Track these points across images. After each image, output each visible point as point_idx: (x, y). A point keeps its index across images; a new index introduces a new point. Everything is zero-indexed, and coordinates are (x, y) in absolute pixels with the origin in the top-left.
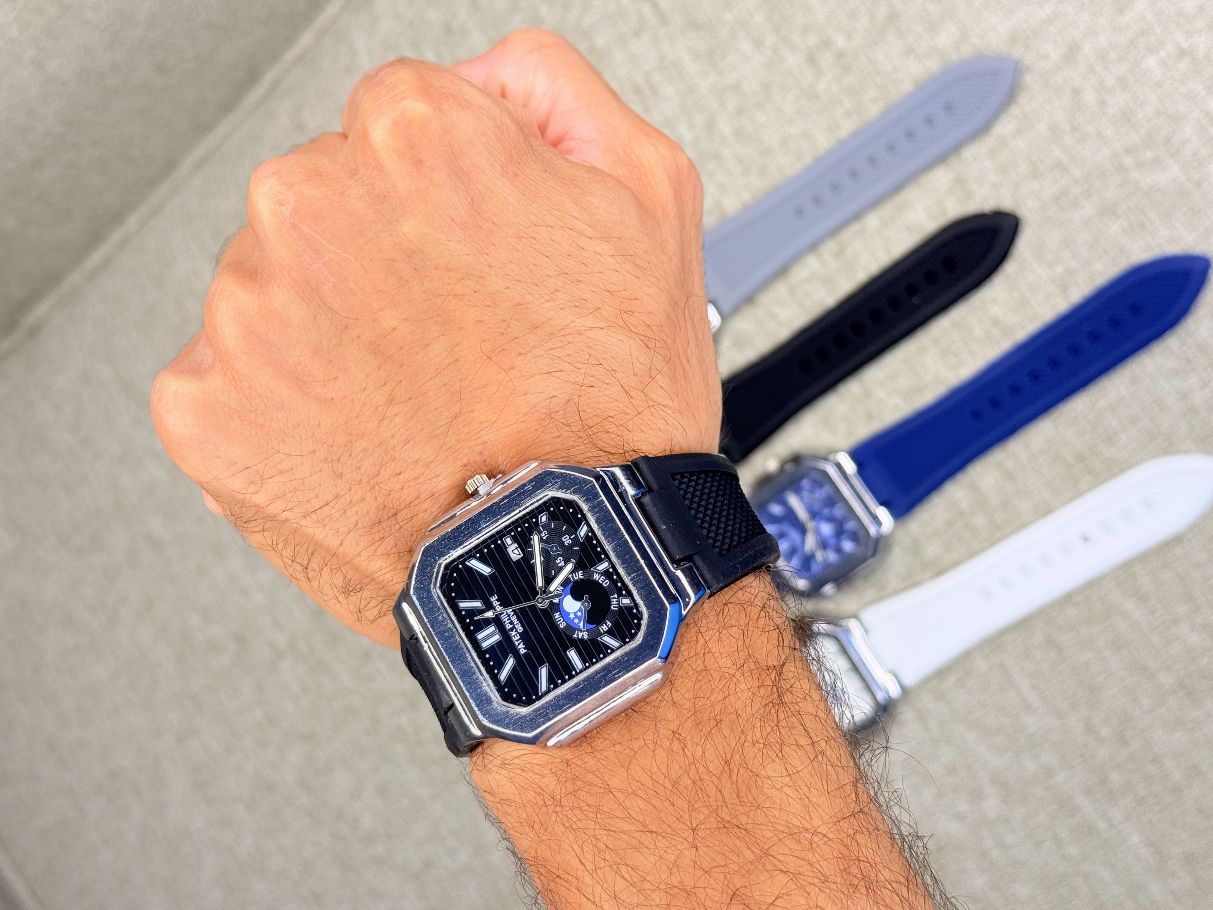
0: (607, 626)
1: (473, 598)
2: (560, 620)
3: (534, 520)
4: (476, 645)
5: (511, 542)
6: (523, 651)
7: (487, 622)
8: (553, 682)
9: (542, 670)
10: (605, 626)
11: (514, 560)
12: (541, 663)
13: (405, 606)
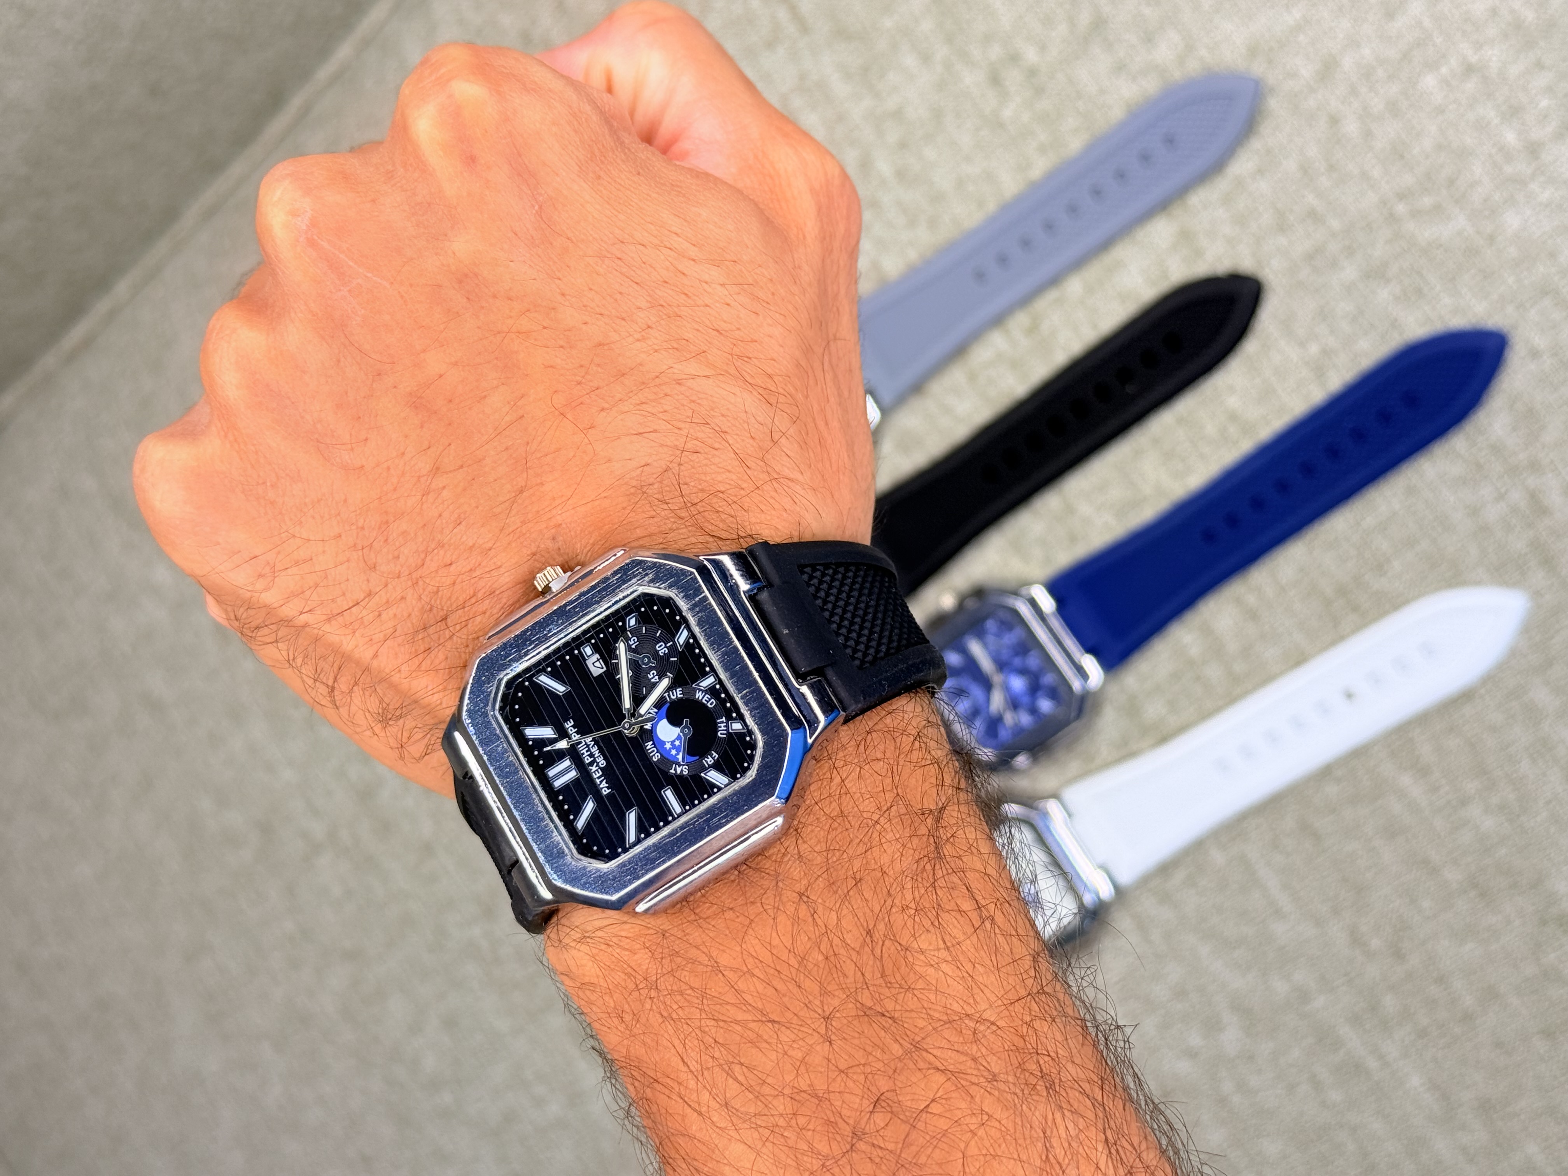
0: (713, 758)
1: (542, 724)
2: (654, 751)
3: (620, 624)
4: (546, 784)
5: (591, 652)
6: (605, 790)
7: (560, 755)
8: (644, 830)
9: (630, 815)
10: (711, 759)
11: (595, 675)
12: (629, 807)
13: (457, 735)
